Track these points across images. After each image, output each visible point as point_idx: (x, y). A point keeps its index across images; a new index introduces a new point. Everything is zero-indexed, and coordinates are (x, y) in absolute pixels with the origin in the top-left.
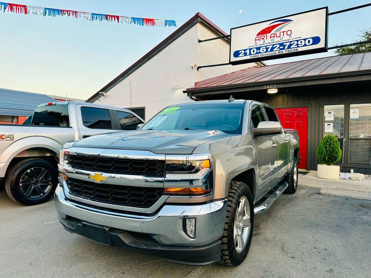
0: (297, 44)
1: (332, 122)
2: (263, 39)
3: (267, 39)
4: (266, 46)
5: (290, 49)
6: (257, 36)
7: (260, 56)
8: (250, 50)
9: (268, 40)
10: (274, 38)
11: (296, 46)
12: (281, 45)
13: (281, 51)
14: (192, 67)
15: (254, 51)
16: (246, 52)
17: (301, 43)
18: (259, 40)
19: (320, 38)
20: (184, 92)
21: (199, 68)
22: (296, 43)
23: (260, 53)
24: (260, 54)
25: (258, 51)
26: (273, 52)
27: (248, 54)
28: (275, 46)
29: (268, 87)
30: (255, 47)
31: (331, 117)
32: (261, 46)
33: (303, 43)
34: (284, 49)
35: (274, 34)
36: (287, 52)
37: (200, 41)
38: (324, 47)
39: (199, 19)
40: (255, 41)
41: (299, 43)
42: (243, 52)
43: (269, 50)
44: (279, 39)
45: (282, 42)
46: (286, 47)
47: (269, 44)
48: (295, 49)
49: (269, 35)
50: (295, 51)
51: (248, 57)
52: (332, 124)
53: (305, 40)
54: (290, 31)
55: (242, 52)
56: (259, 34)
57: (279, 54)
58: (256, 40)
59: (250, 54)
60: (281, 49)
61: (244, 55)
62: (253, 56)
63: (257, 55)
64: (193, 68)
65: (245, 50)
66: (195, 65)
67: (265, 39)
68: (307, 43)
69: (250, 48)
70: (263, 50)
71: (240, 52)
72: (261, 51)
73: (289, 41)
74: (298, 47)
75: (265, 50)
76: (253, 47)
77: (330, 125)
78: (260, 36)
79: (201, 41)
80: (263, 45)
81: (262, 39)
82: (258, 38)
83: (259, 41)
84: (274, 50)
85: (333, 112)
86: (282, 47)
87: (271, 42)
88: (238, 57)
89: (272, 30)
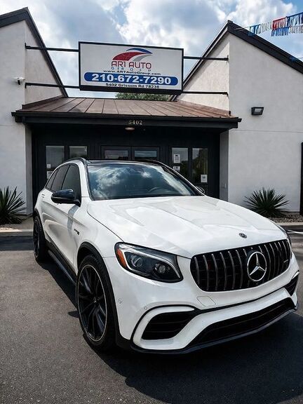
0: (157, 81)
2: (121, 65)
4: (124, 75)
5: (150, 85)
6: (114, 59)
7: (117, 86)
8: (106, 75)
10: (133, 67)
11: (156, 83)
12: (141, 77)
13: (141, 85)
14: (18, 81)
15: (110, 78)
16: (101, 76)
18: (116, 65)
19: (177, 79)
20: (14, 114)
21: (27, 84)
22: (156, 78)
23: (117, 81)
24: (118, 84)
26: (131, 84)
27: (104, 80)
28: (134, 77)
29: (134, 123)
30: (112, 73)
32: (118, 73)
33: (162, 81)
34: (143, 82)
35: (133, 62)
36: (148, 88)
38: (181, 89)
40: (112, 66)
41: (159, 80)
42: (97, 76)
43: (128, 81)
44: (138, 70)
45: (142, 74)
46: (146, 82)
47: (128, 74)
48: (155, 85)
49: (127, 62)
50: (156, 88)
51: (103, 84)
52: (179, 167)
53: (164, 78)
54: (150, 65)
55: (95, 76)
56: (116, 58)
57: (140, 87)
58: (112, 64)
59: (106, 81)
60: (140, 82)
61: (98, 80)
62: (109, 83)
63: (114, 83)
64: (20, 82)
65: (100, 74)
68: (166, 82)
69: (105, 72)
70: (121, 79)
71: (93, 75)
72: (119, 80)
73: (149, 75)
74: (158, 84)
75: (123, 80)
76: (110, 73)
78: (117, 61)
80: (122, 73)
82: (114, 63)
84: (134, 81)
85: (179, 155)
86: (142, 80)
87: (130, 71)
88: (91, 80)
89: (130, 58)
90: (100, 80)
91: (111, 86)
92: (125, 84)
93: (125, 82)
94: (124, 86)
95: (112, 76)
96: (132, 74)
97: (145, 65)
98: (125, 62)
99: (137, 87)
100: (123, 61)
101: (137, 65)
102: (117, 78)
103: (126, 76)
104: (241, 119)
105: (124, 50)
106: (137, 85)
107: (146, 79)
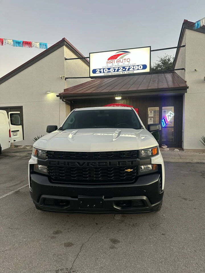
0: (134, 68)
1: (152, 117)
2: (112, 62)
4: (114, 68)
5: (129, 71)
6: (108, 60)
7: (110, 74)
8: (104, 69)
9: (115, 64)
10: (119, 63)
11: (133, 70)
12: (124, 68)
13: (124, 72)
15: (106, 70)
16: (101, 70)
17: (136, 68)
19: (146, 66)
20: (57, 96)
21: (66, 78)
22: (133, 67)
23: (110, 72)
24: (110, 73)
25: (109, 71)
26: (118, 72)
27: (102, 72)
28: (119, 68)
29: (117, 95)
30: (107, 67)
31: (152, 114)
32: (110, 67)
33: (137, 68)
34: (125, 70)
35: (119, 60)
36: (127, 73)
37: (66, 59)
38: (149, 71)
39: (65, 43)
42: (99, 70)
43: (116, 71)
44: (122, 64)
45: (124, 66)
46: (127, 70)
47: (116, 67)
48: (132, 71)
49: (116, 60)
50: (132, 73)
51: (102, 74)
52: (152, 119)
53: (138, 66)
54: (129, 59)
57: (123, 74)
58: (107, 63)
59: (104, 72)
60: (123, 71)
61: (99, 72)
62: (105, 73)
63: (108, 73)
64: (62, 78)
65: (100, 69)
66: (64, 76)
67: (113, 62)
68: (139, 68)
69: (103, 68)
70: (112, 70)
71: (97, 70)
72: (111, 71)
73: (128, 66)
74: (134, 70)
75: (113, 70)
77: (151, 119)
78: (110, 60)
80: (112, 67)
82: (108, 62)
84: (119, 71)
85: (153, 112)
86: (124, 69)
87: (117, 65)
88: (96, 73)
89: (117, 57)
90: (100, 72)
91: (107, 75)
92: (114, 73)
93: (114, 71)
94: (113, 74)
95: (107, 70)
96: (118, 66)
97: (126, 60)
98: (114, 60)
99: (121, 74)
100: (113, 60)
101: (122, 61)
102: (110, 70)
103: (115, 68)
104: (188, 87)
105: (114, 53)
106: (121, 72)
107: (126, 68)
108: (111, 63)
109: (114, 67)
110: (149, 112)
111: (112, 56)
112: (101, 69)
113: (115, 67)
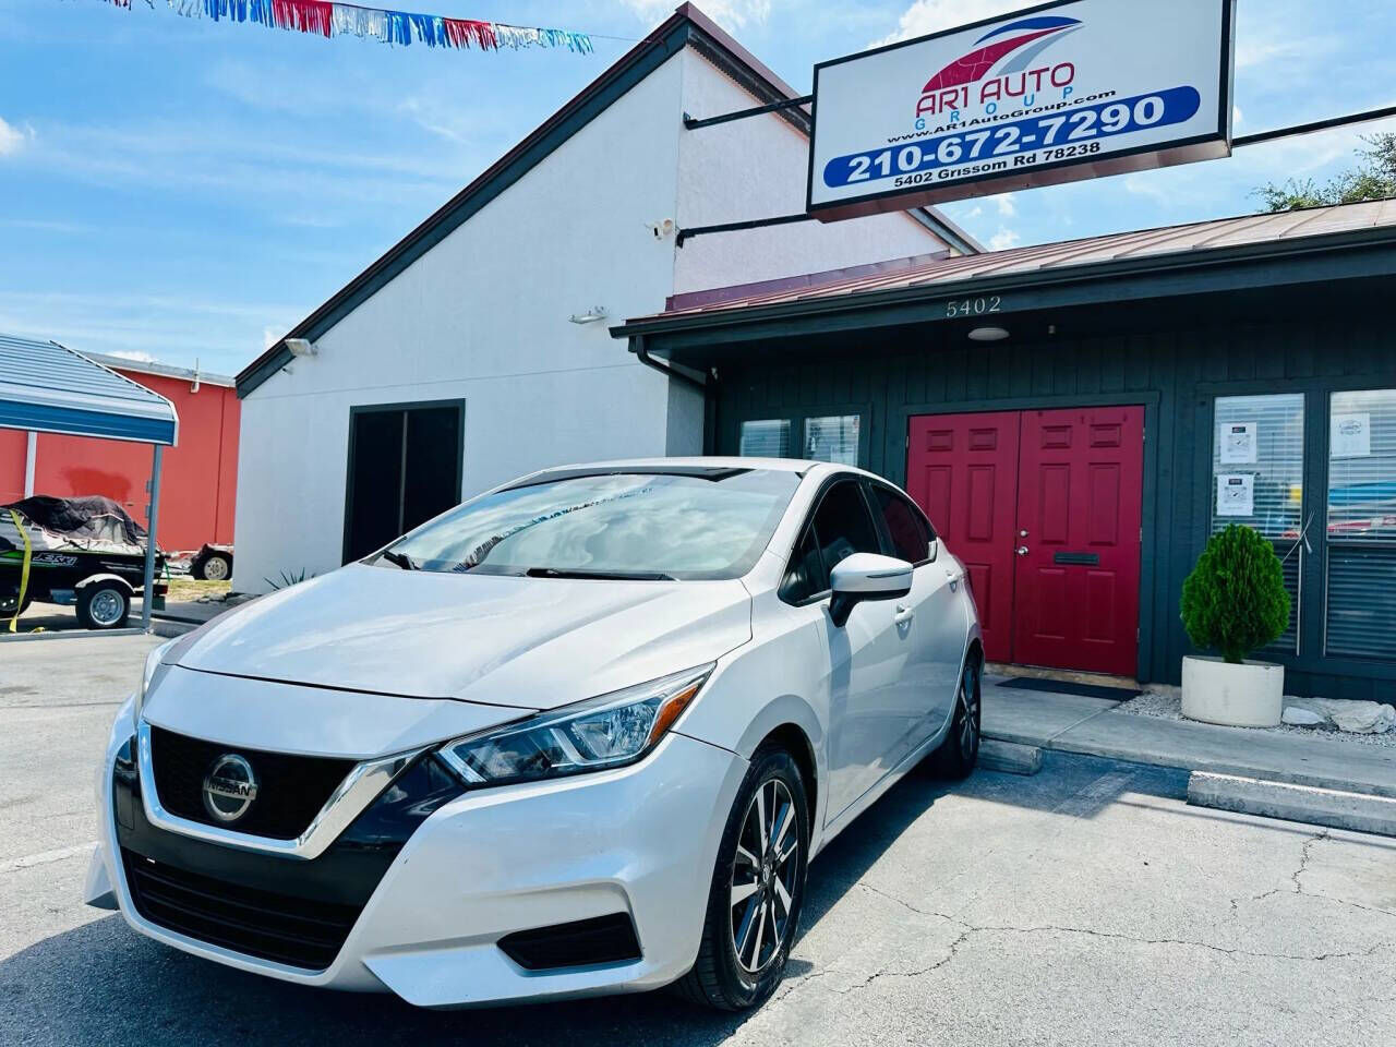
0: (1098, 124)
1: (1248, 469)
2: (950, 103)
3: (966, 105)
4: (962, 136)
5: (1065, 147)
6: (924, 91)
7: (935, 179)
8: (896, 151)
9: (972, 107)
10: (999, 98)
11: (1094, 132)
12: (1028, 127)
13: (1028, 154)
14: (656, 230)
15: (910, 158)
16: (877, 162)
17: (1115, 120)
18: (933, 109)
20: (616, 333)
22: (1092, 117)
23: (936, 163)
24: (935, 171)
25: (929, 158)
26: (991, 161)
27: (886, 170)
29: (967, 309)
30: (916, 139)
31: (1246, 447)
32: (940, 134)
33: (1124, 120)
34: (1038, 144)
35: (999, 81)
36: (1052, 159)
37: (691, 124)
38: (1216, 131)
39: (690, 32)
40: (918, 116)
41: (1106, 116)
42: (866, 161)
43: (975, 152)
44: (1017, 104)
45: (1032, 115)
46: (1049, 138)
47: (976, 127)
48: (1089, 143)
49: (975, 87)
50: (1089, 153)
51: (886, 185)
52: (1248, 480)
53: (1131, 103)
54: (1069, 69)
55: (860, 164)
56: (933, 85)
57: (1019, 165)
58: (919, 110)
59: (895, 170)
61: (867, 175)
62: (905, 177)
63: (922, 173)
64: (660, 233)
65: (874, 155)
66: (668, 222)
67: (959, 103)
68: (1140, 119)
69: (895, 144)
70: (950, 154)
71: (853, 163)
72: (943, 156)
73: (1062, 110)
74: (1101, 134)
75: (958, 152)
76: (909, 141)
77: (1240, 482)
78: (937, 93)
79: (695, 121)
80: (952, 132)
81: (946, 103)
82: (928, 103)
83: (933, 112)
85: (1252, 428)
86: (1032, 138)
87: (986, 117)
88: (845, 183)
89: (988, 67)
90: (875, 172)
91: (913, 184)
92: (962, 166)
93: (965, 158)
94: (956, 176)
95: (917, 151)
96: (993, 123)
97: (1046, 77)
98: (965, 89)
99: (1010, 166)
100: (959, 87)
101: (1015, 87)
102: (935, 152)
103: (968, 138)
105: (964, 46)
106: (1010, 159)
107: (1049, 128)
108: (945, 108)
109: (960, 130)
110: (1223, 433)
111: (954, 66)
112: (878, 153)
113: (968, 128)
